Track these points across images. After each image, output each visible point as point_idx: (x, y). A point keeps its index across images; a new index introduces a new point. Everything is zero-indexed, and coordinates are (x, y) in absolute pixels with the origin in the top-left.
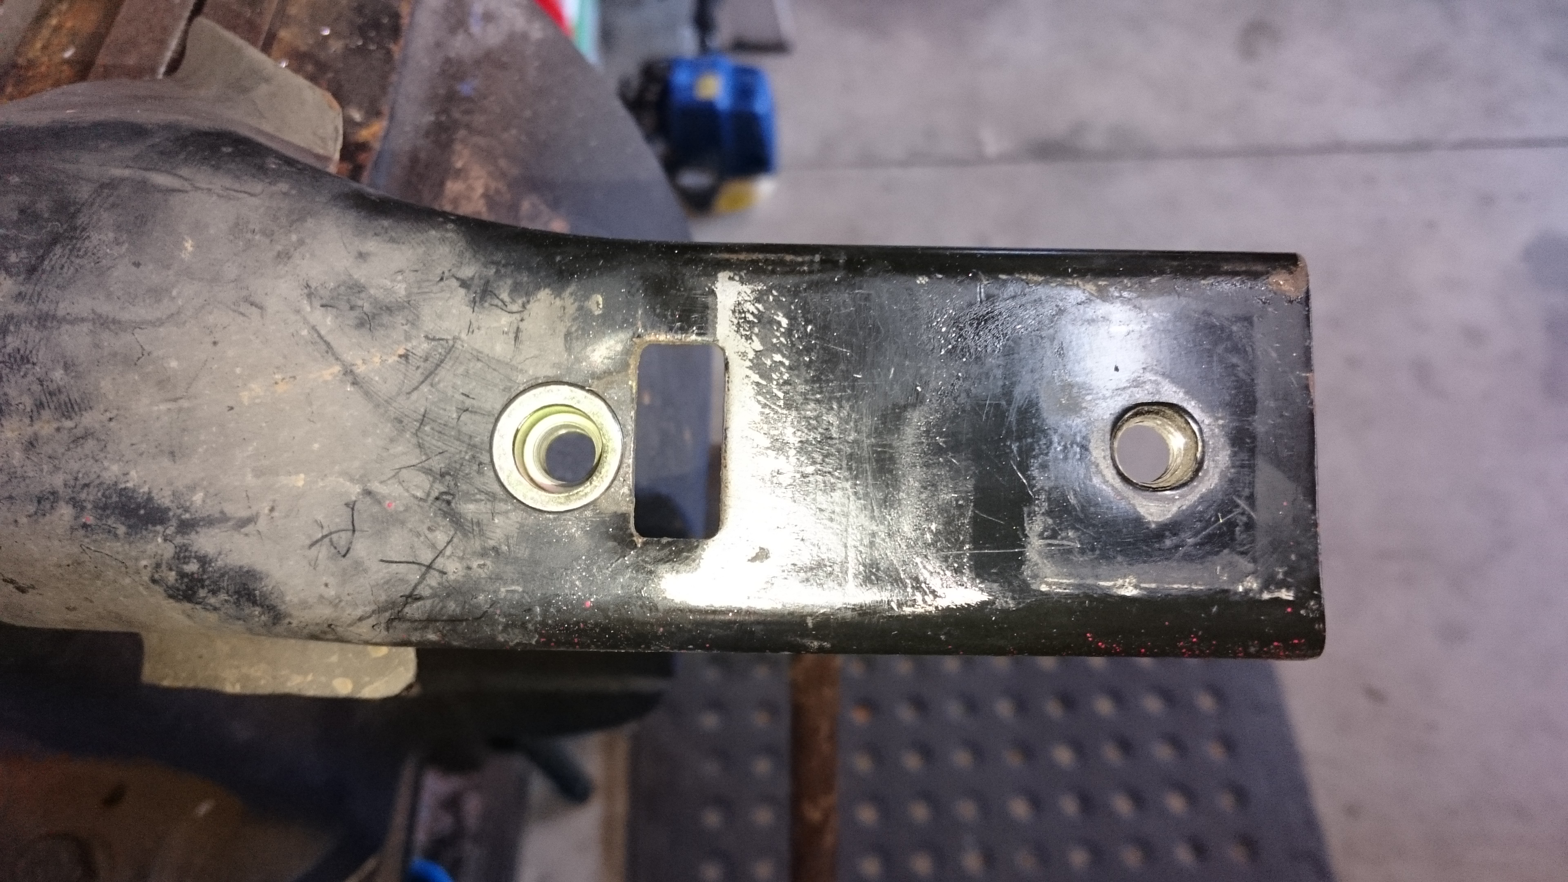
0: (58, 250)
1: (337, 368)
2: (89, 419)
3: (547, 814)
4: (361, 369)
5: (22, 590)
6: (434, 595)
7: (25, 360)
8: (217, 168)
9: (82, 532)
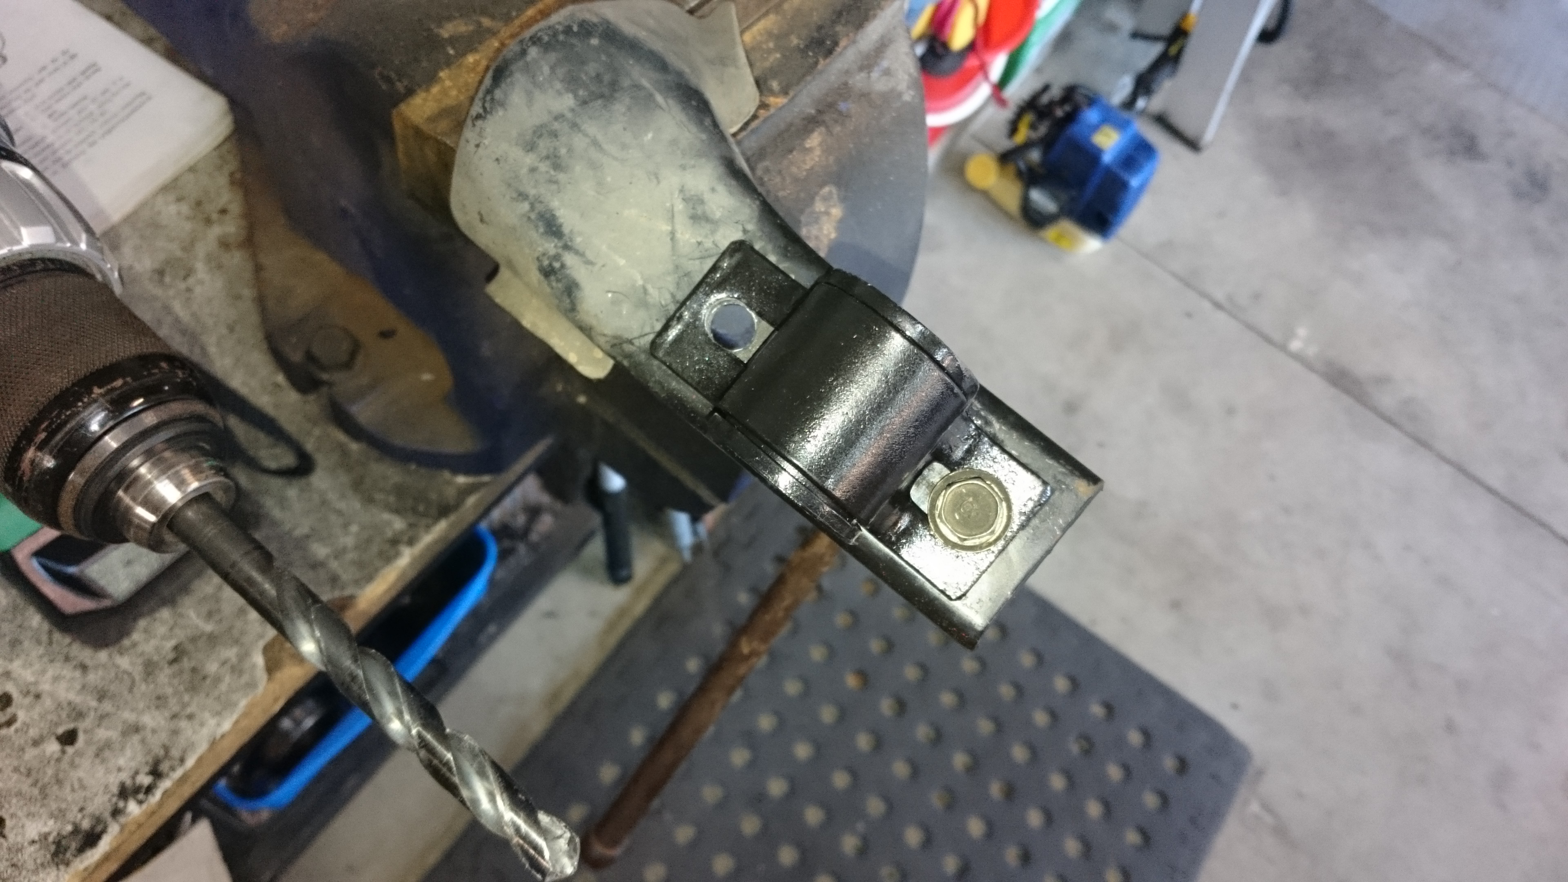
1: (669, 228)
4: (678, 235)
6: (639, 348)
8: (684, 109)
9: (525, 219)
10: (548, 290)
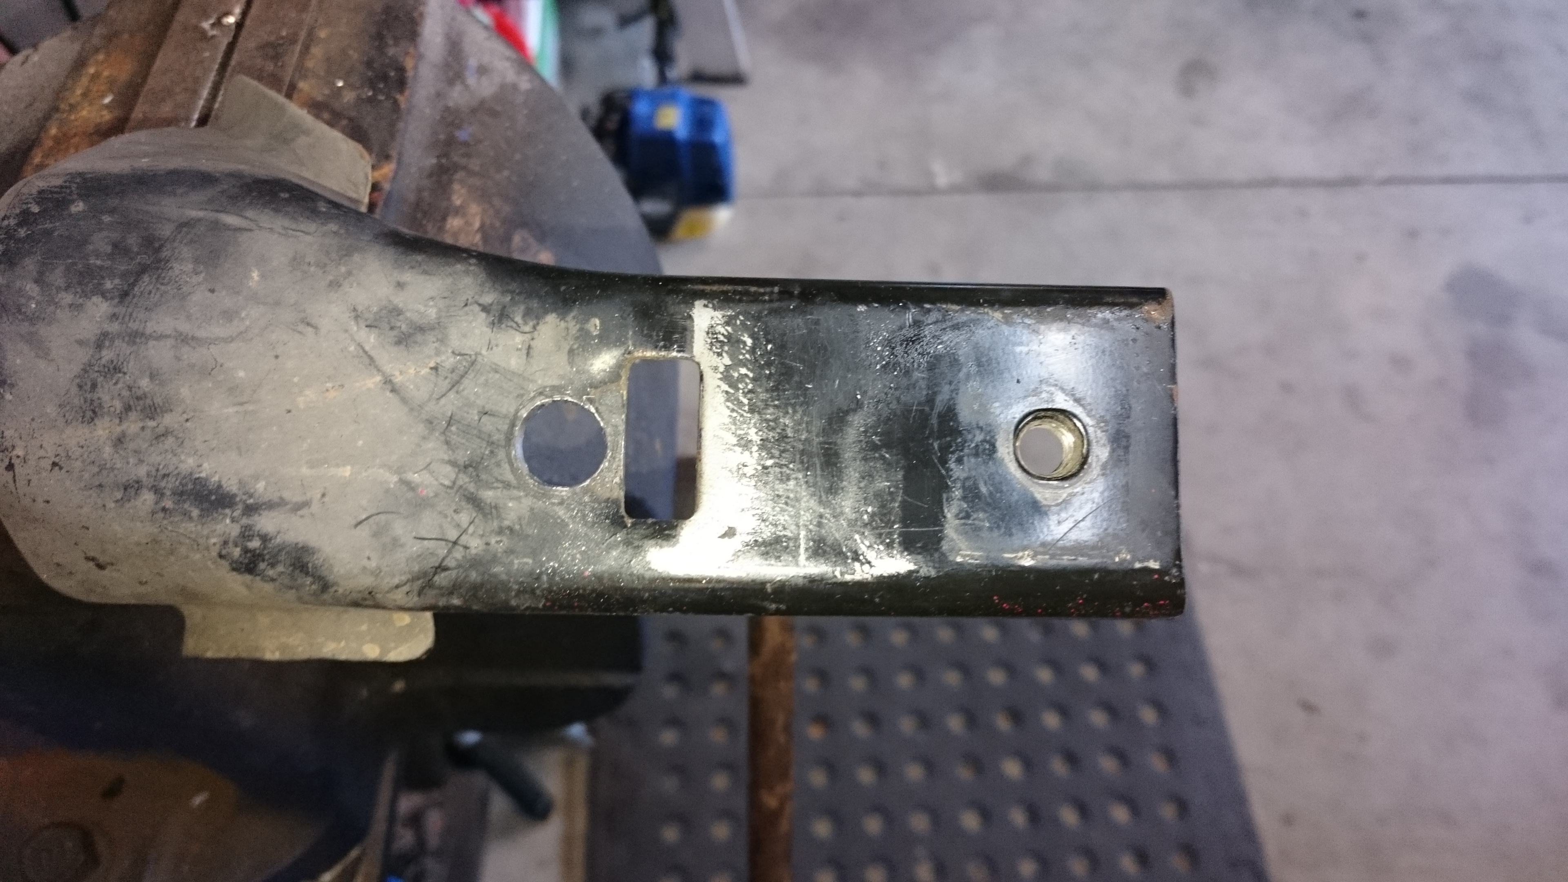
0: (146, 278)
1: (378, 378)
2: (168, 420)
3: (508, 831)
4: (398, 379)
5: (101, 567)
6: (459, 566)
7: (117, 369)
8: (276, 210)
9: (161, 515)
10: (268, 587)
